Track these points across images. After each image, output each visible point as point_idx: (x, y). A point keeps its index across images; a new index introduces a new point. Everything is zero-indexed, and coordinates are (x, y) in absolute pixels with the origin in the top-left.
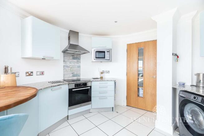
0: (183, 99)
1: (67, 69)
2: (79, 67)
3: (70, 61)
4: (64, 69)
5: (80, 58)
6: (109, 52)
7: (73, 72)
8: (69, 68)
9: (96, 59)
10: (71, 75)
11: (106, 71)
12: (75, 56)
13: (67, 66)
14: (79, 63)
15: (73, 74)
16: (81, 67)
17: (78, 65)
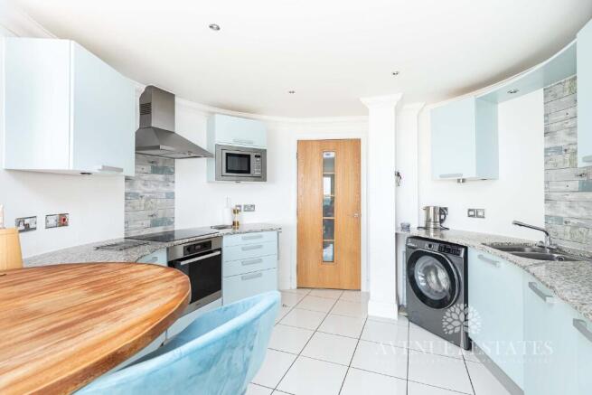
0: (413, 251)
1: (136, 202)
2: (171, 196)
3: (146, 177)
4: (126, 206)
5: (174, 168)
6: (259, 157)
7: (151, 212)
8: (143, 201)
9: (228, 174)
10: (149, 222)
11: (245, 206)
12: (160, 164)
13: (136, 196)
14: (170, 184)
15: (155, 217)
16: (176, 196)
17: (166, 189)
